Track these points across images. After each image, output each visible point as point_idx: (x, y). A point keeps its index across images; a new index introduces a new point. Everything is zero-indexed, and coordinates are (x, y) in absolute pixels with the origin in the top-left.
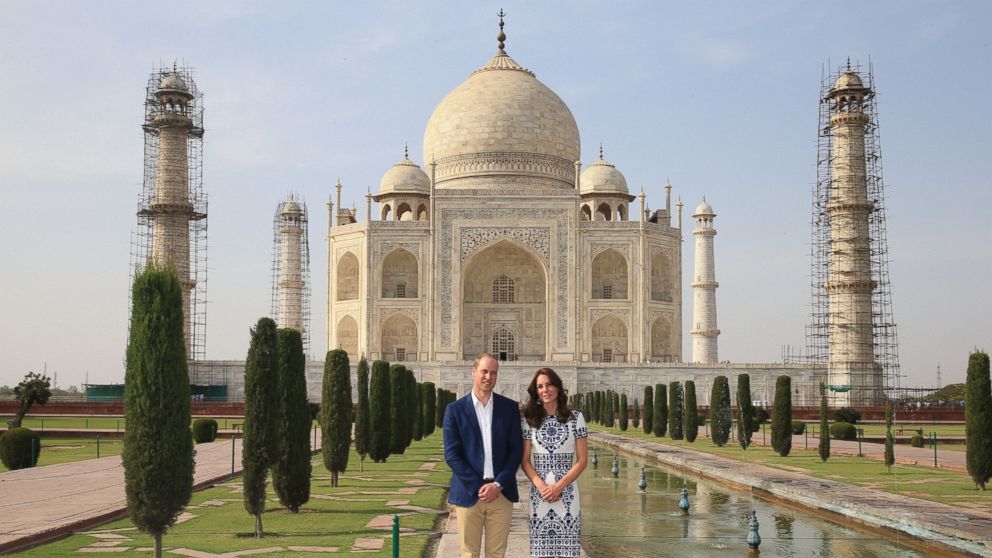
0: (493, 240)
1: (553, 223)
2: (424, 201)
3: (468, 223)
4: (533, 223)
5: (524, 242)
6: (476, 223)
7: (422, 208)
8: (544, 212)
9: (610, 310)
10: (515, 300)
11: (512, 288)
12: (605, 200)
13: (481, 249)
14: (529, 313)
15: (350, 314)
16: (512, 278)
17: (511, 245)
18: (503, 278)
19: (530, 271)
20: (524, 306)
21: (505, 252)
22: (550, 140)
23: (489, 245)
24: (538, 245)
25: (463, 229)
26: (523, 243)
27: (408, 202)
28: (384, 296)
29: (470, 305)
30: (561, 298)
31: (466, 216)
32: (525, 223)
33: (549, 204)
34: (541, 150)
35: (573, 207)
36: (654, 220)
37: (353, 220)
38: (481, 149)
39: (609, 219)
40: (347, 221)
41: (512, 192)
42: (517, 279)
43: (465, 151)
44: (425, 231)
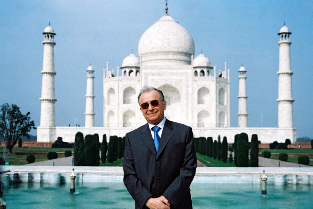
1: (183, 78)
2: (138, 69)
3: (154, 77)
4: (177, 78)
5: (174, 84)
6: (156, 77)
7: (137, 72)
8: (181, 74)
9: (204, 108)
10: (170, 105)
11: (169, 100)
12: (203, 69)
14: (176, 109)
15: (111, 110)
16: (169, 97)
17: (168, 85)
18: (166, 97)
19: (176, 94)
20: (174, 106)
21: (167, 88)
22: (184, 46)
24: (179, 85)
25: (152, 80)
27: (132, 69)
28: (124, 103)
30: (187, 104)
31: (153, 75)
32: (174, 77)
33: (182, 71)
34: (180, 50)
35: (191, 71)
36: (220, 76)
37: (113, 76)
38: (159, 50)
39: (204, 75)
40: (111, 76)
41: (169, 67)
42: (171, 97)
43: (153, 51)
44: (138, 80)
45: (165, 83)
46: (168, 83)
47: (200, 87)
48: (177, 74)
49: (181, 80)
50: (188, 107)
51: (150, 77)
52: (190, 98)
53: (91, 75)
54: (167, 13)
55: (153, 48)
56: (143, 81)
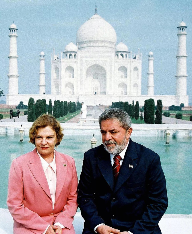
1: (108, 59)
2: (76, 53)
4: (103, 59)
5: (101, 64)
6: (88, 59)
8: (106, 57)
9: (122, 81)
10: (99, 78)
11: (98, 75)
12: (122, 53)
13: (90, 66)
14: (102, 82)
15: (57, 82)
18: (96, 73)
19: (103, 71)
20: (101, 80)
21: (96, 66)
22: (108, 37)
23: (92, 65)
24: (104, 65)
27: (71, 54)
28: (66, 78)
31: (86, 57)
32: (101, 59)
33: (107, 54)
34: (106, 40)
35: (113, 55)
36: (135, 58)
37: (58, 58)
38: (91, 39)
39: (123, 58)
40: (56, 58)
41: (98, 51)
42: (99, 73)
43: (86, 40)
44: (76, 61)
45: (95, 63)
46: (97, 63)
47: (120, 66)
48: (103, 57)
49: (106, 61)
50: (111, 81)
51: (84, 59)
52: (113, 74)
53: (43, 58)
54: (96, 12)
55: (86, 38)
56: (79, 62)
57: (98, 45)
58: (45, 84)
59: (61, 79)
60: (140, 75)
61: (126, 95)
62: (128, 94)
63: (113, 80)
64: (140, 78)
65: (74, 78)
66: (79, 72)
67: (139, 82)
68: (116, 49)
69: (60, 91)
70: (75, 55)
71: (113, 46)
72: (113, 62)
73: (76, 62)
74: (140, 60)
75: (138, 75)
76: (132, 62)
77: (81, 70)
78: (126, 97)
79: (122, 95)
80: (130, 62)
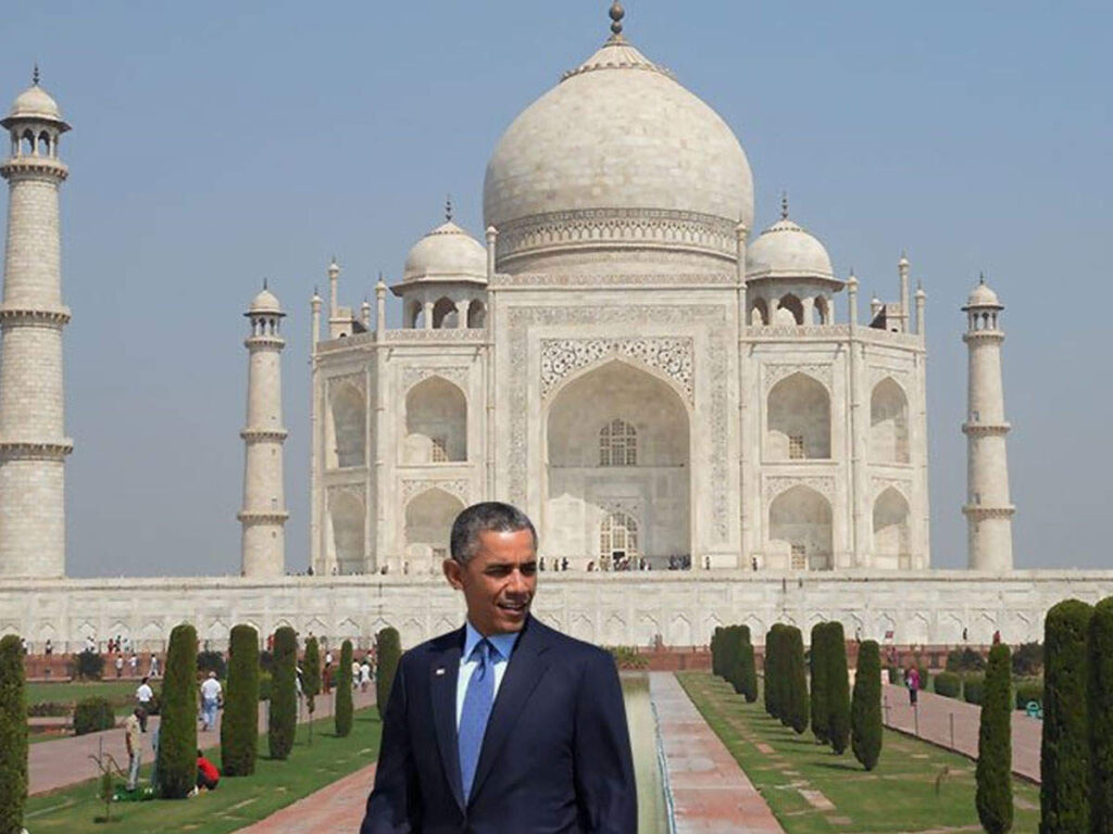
0: (594, 361)
1: (699, 332)
2: (477, 295)
3: (551, 332)
4: (664, 331)
5: (650, 362)
6: (566, 331)
8: (684, 313)
9: (799, 478)
10: (638, 462)
11: (632, 442)
12: (793, 290)
13: (576, 374)
14: (663, 483)
16: (632, 423)
17: (627, 368)
18: (618, 424)
19: (663, 412)
20: (655, 472)
21: (617, 380)
22: (699, 187)
23: (588, 369)
24: (674, 368)
25: (545, 343)
26: (648, 365)
27: (451, 295)
28: (407, 458)
29: (561, 472)
30: (714, 458)
31: (549, 320)
32: (650, 330)
33: (691, 299)
34: (683, 204)
35: (733, 302)
36: (879, 323)
37: (358, 327)
38: (579, 203)
39: (799, 319)
40: (348, 330)
41: (628, 279)
42: (641, 426)
43: (551, 207)
44: (478, 347)
45: (608, 356)
46: (625, 356)
47: (781, 375)
48: (664, 314)
49: (689, 342)
50: (722, 475)
51: (537, 331)
52: (731, 429)
53: (267, 333)
54: (616, 30)
55: (551, 195)
56: (501, 352)
57: (628, 237)
58: (280, 504)
59: (375, 466)
60: (918, 432)
61: (829, 574)
62: (842, 562)
63: (732, 466)
64: (919, 456)
65: (470, 461)
66: (501, 420)
67: (914, 483)
68: (749, 264)
69: (368, 552)
70: (475, 308)
71: (729, 246)
72: (732, 350)
73: (483, 350)
74: (917, 333)
75: (903, 437)
76: (858, 348)
77: (518, 407)
78: (831, 585)
79: (798, 575)
80: (845, 347)
